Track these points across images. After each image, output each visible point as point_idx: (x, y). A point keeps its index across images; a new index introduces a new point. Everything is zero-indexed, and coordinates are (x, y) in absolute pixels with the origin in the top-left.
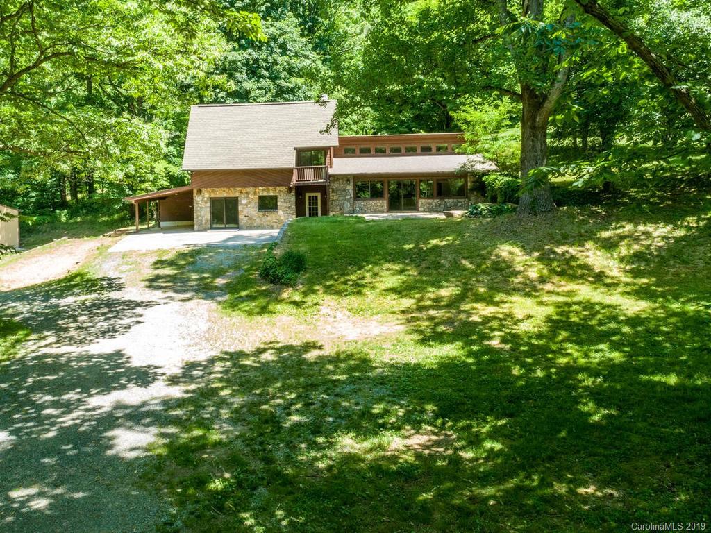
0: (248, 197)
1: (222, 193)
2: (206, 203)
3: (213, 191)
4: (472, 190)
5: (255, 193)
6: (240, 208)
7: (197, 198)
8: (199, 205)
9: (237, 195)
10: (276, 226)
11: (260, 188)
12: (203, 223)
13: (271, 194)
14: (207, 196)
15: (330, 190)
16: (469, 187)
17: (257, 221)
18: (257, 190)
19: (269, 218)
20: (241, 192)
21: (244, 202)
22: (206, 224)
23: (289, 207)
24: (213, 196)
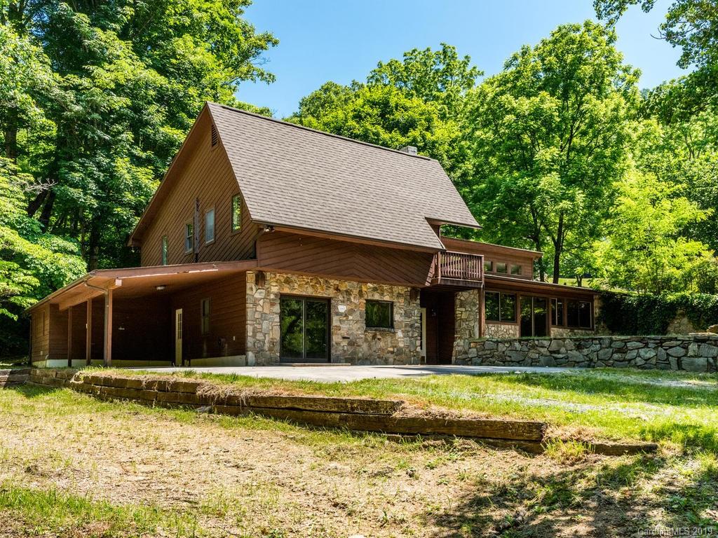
0: (349, 299)
1: (303, 287)
2: (272, 304)
3: (288, 281)
4: (599, 319)
5: (361, 294)
6: (335, 321)
7: (254, 293)
8: (259, 309)
9: (330, 293)
10: (391, 360)
11: (370, 285)
12: (266, 348)
13: (387, 298)
14: (275, 289)
15: (458, 302)
16: (595, 316)
17: (364, 348)
18: (364, 289)
19: (382, 344)
20: (337, 289)
21: (342, 308)
22: (271, 350)
23: (412, 326)
24: (287, 290)
